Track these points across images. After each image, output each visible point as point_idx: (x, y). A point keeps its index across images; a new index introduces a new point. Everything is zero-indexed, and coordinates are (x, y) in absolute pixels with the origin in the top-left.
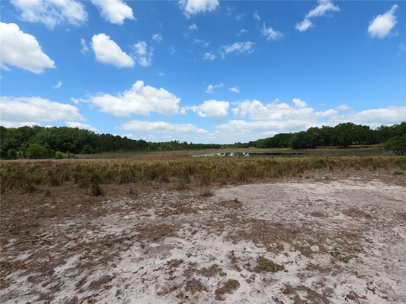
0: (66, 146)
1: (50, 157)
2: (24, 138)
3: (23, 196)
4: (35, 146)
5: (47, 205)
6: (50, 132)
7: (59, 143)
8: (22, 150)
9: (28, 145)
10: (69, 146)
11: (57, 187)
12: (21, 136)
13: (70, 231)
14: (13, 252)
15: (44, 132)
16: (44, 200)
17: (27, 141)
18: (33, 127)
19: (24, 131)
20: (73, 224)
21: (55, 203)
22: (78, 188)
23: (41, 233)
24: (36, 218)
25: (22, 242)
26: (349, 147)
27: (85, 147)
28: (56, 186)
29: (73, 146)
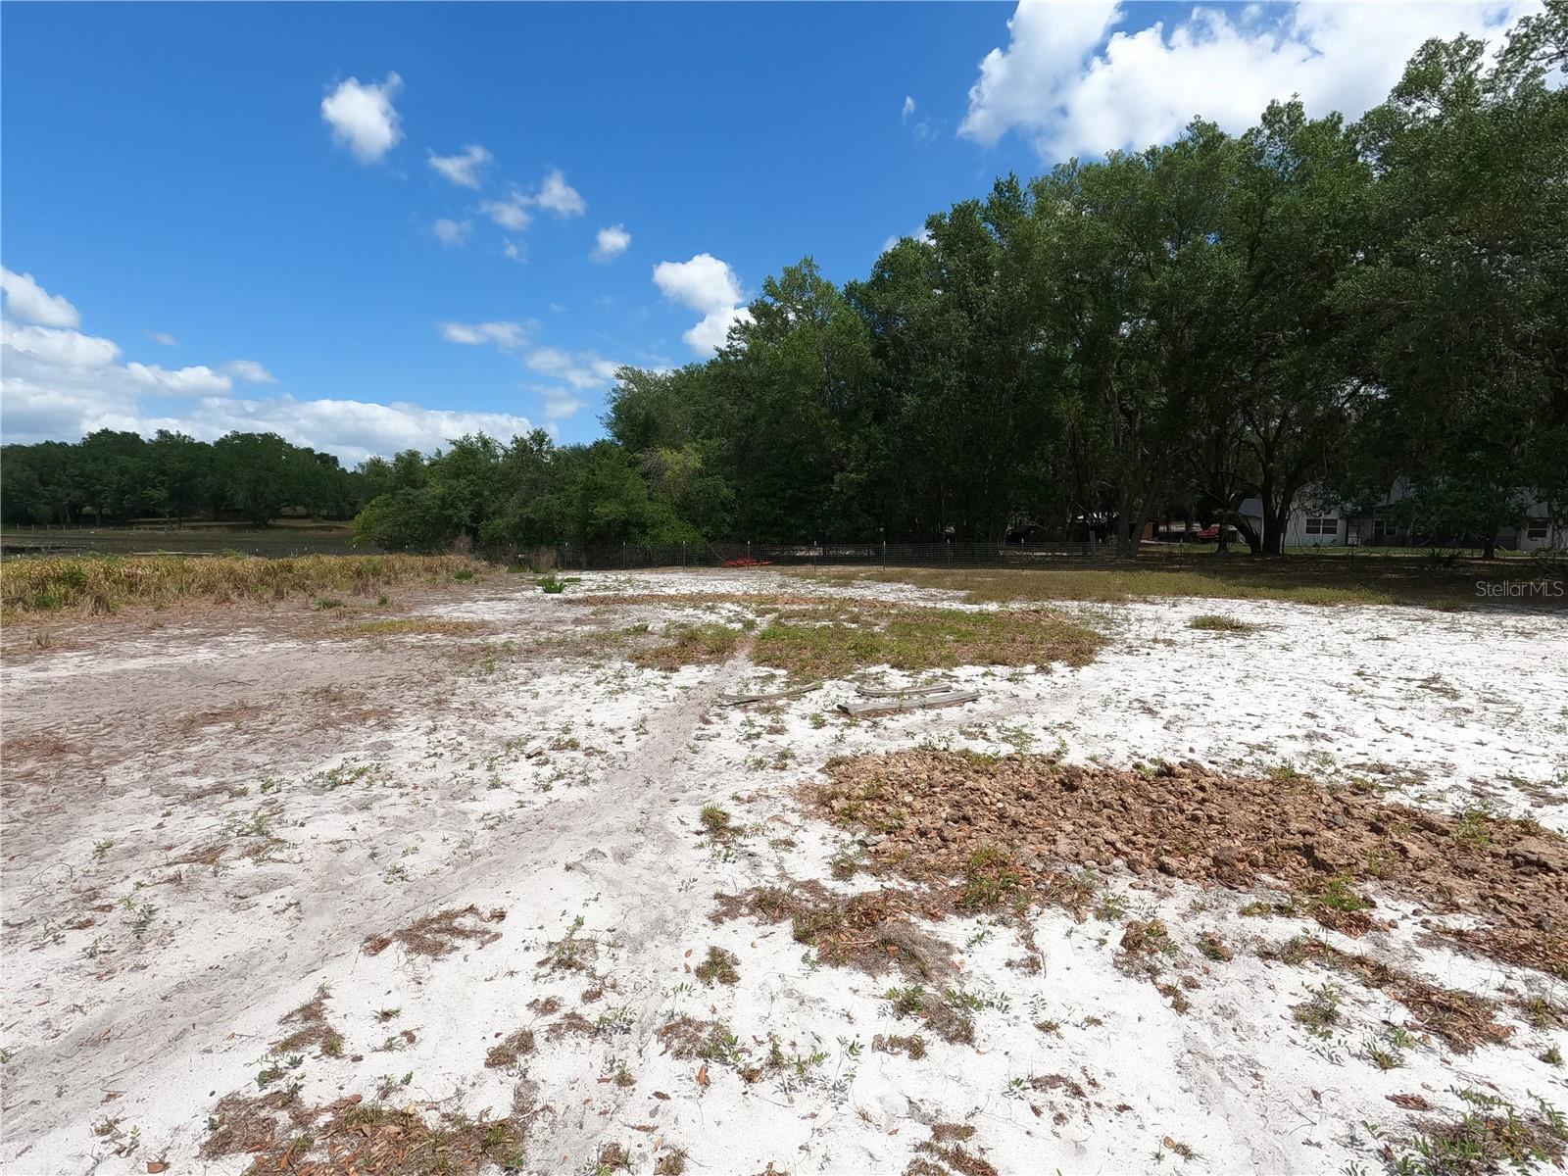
26: (271, 527)
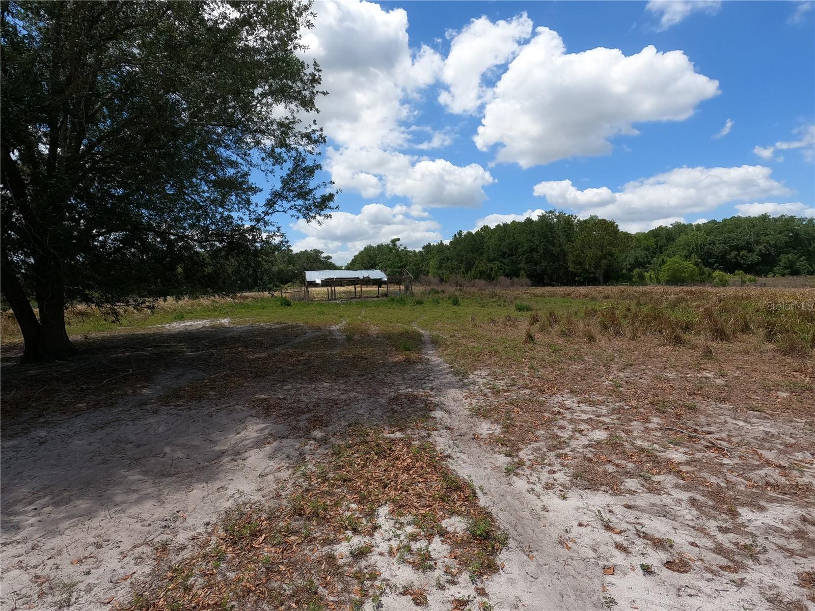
0: (736, 259)
1: (702, 282)
2: (657, 248)
3: (663, 348)
4: (675, 261)
5: (707, 375)
6: (703, 232)
7: (720, 253)
8: (654, 270)
9: (663, 260)
10: (744, 259)
11: (724, 342)
12: (651, 246)
13: (767, 445)
14: (659, 440)
15: (692, 234)
16: (700, 364)
17: (662, 253)
18: (671, 227)
19: (658, 237)
20: (772, 430)
21: (723, 375)
22: (776, 354)
23: (702, 426)
24: (690, 394)
25: (671, 430)
27: (784, 260)
28: (722, 340)
29: (754, 257)
